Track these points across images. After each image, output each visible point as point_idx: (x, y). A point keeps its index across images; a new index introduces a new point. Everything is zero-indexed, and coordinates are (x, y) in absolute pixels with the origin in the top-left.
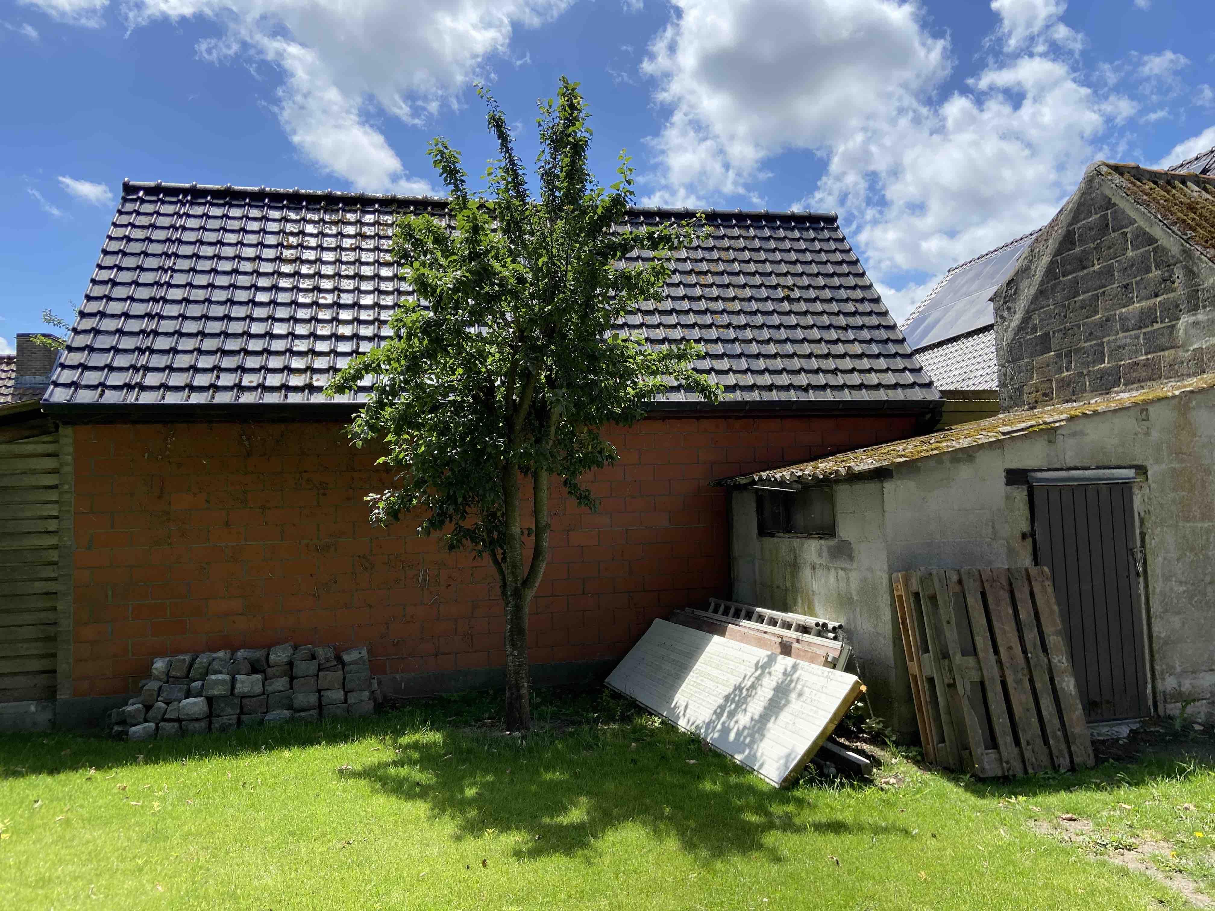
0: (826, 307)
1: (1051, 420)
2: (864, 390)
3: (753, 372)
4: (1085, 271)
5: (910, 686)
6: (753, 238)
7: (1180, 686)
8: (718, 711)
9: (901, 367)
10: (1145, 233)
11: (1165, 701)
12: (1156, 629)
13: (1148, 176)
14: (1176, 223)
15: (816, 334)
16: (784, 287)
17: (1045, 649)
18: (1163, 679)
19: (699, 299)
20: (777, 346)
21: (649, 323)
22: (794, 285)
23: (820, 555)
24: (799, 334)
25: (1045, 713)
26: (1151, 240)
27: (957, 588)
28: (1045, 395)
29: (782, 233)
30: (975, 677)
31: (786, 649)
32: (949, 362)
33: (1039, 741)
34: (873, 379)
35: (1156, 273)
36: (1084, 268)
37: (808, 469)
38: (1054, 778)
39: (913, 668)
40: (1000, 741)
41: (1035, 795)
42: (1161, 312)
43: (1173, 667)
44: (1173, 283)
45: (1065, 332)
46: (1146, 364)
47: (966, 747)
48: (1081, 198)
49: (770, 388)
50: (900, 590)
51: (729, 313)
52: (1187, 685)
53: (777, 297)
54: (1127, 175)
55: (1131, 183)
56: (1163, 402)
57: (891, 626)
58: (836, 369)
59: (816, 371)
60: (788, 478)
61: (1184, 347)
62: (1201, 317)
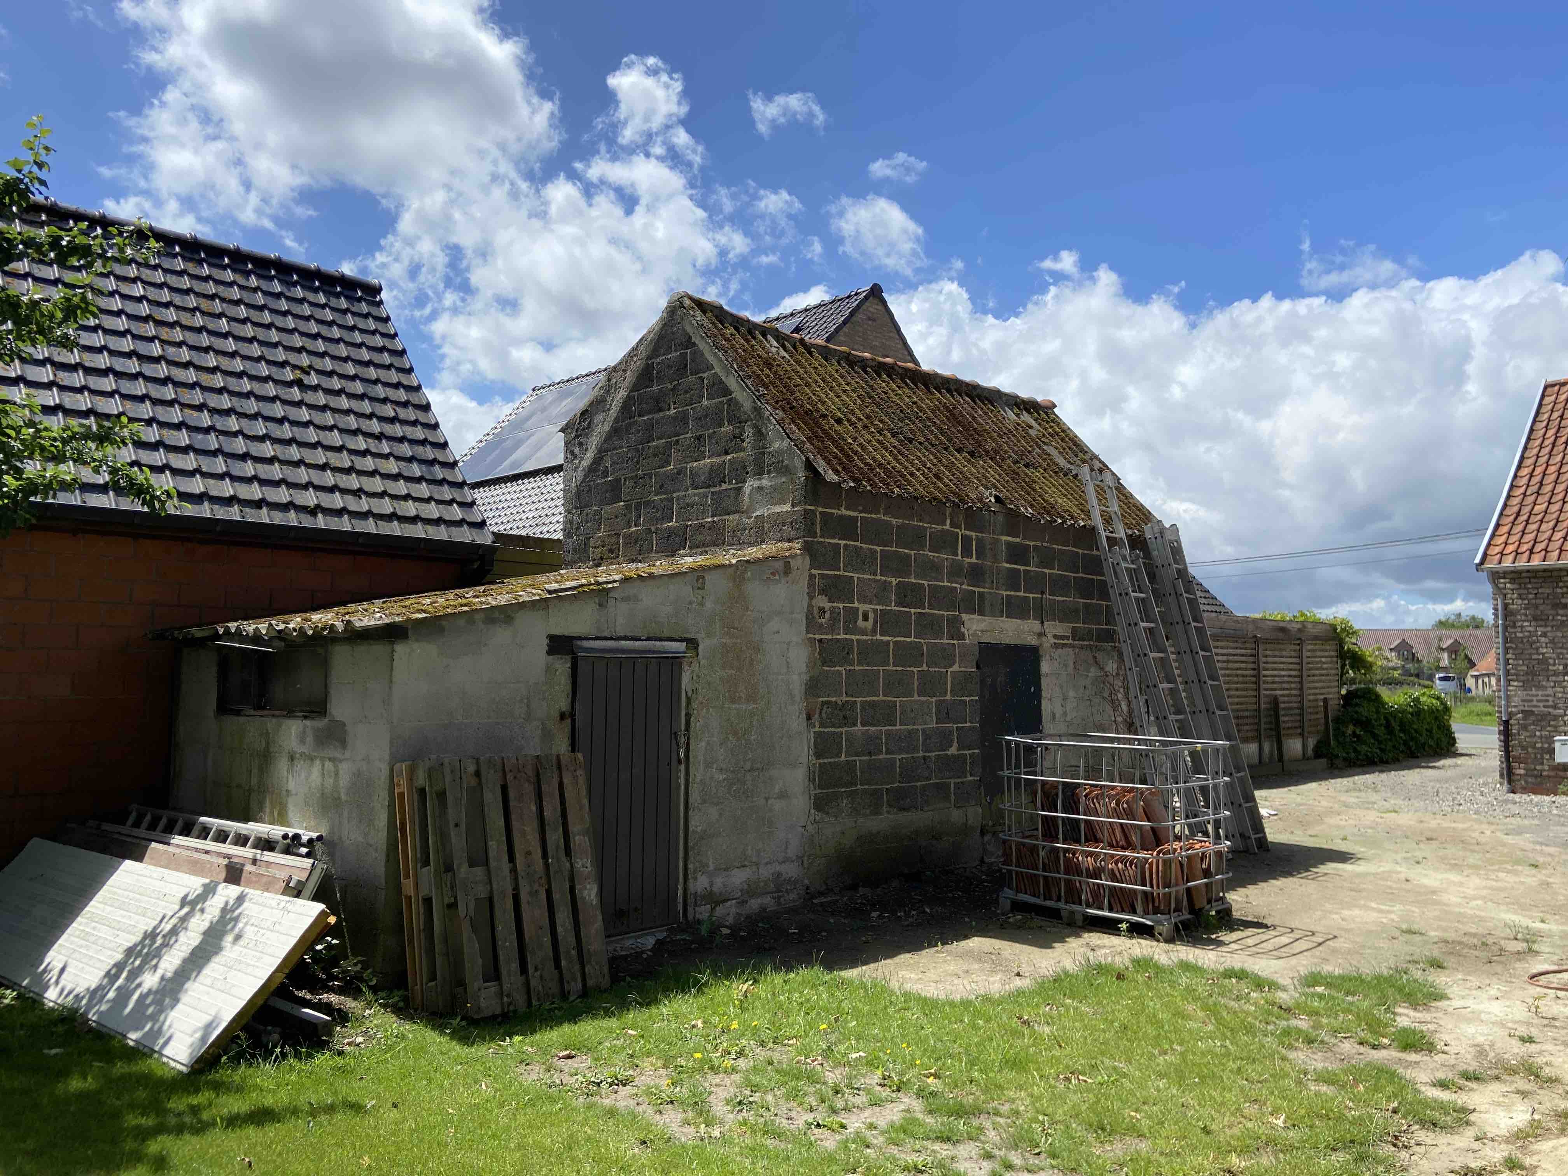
0: (355, 405)
1: (604, 580)
2: (396, 522)
3: (234, 479)
4: (661, 414)
5: (401, 913)
6: (255, 290)
7: (711, 886)
8: (113, 972)
9: (448, 497)
10: (721, 382)
11: (696, 905)
12: (692, 823)
13: (730, 320)
14: (750, 377)
15: (335, 438)
16: (295, 367)
17: (568, 852)
18: (695, 879)
19: (157, 360)
20: (276, 446)
21: (66, 383)
22: (310, 367)
23: (302, 741)
24: (312, 435)
25: (560, 929)
26: (727, 392)
27: (473, 782)
28: (611, 551)
29: (299, 292)
30: (482, 892)
31: (234, 874)
32: (523, 501)
33: (550, 965)
34: (410, 508)
35: (727, 428)
36: (660, 410)
37: (295, 622)
38: (560, 1009)
39: (408, 886)
40: (504, 972)
41: (533, 1032)
42: (730, 471)
43: (707, 865)
44: (743, 441)
45: (636, 479)
46: (713, 525)
47: (461, 983)
48: (662, 329)
49: (259, 504)
50: (403, 786)
51: (204, 389)
52: (719, 883)
53: (282, 378)
54: (709, 314)
55: (713, 323)
56: (720, 571)
57: (385, 834)
58: (361, 490)
59: (332, 489)
60: (264, 632)
61: (748, 513)
62: (765, 482)
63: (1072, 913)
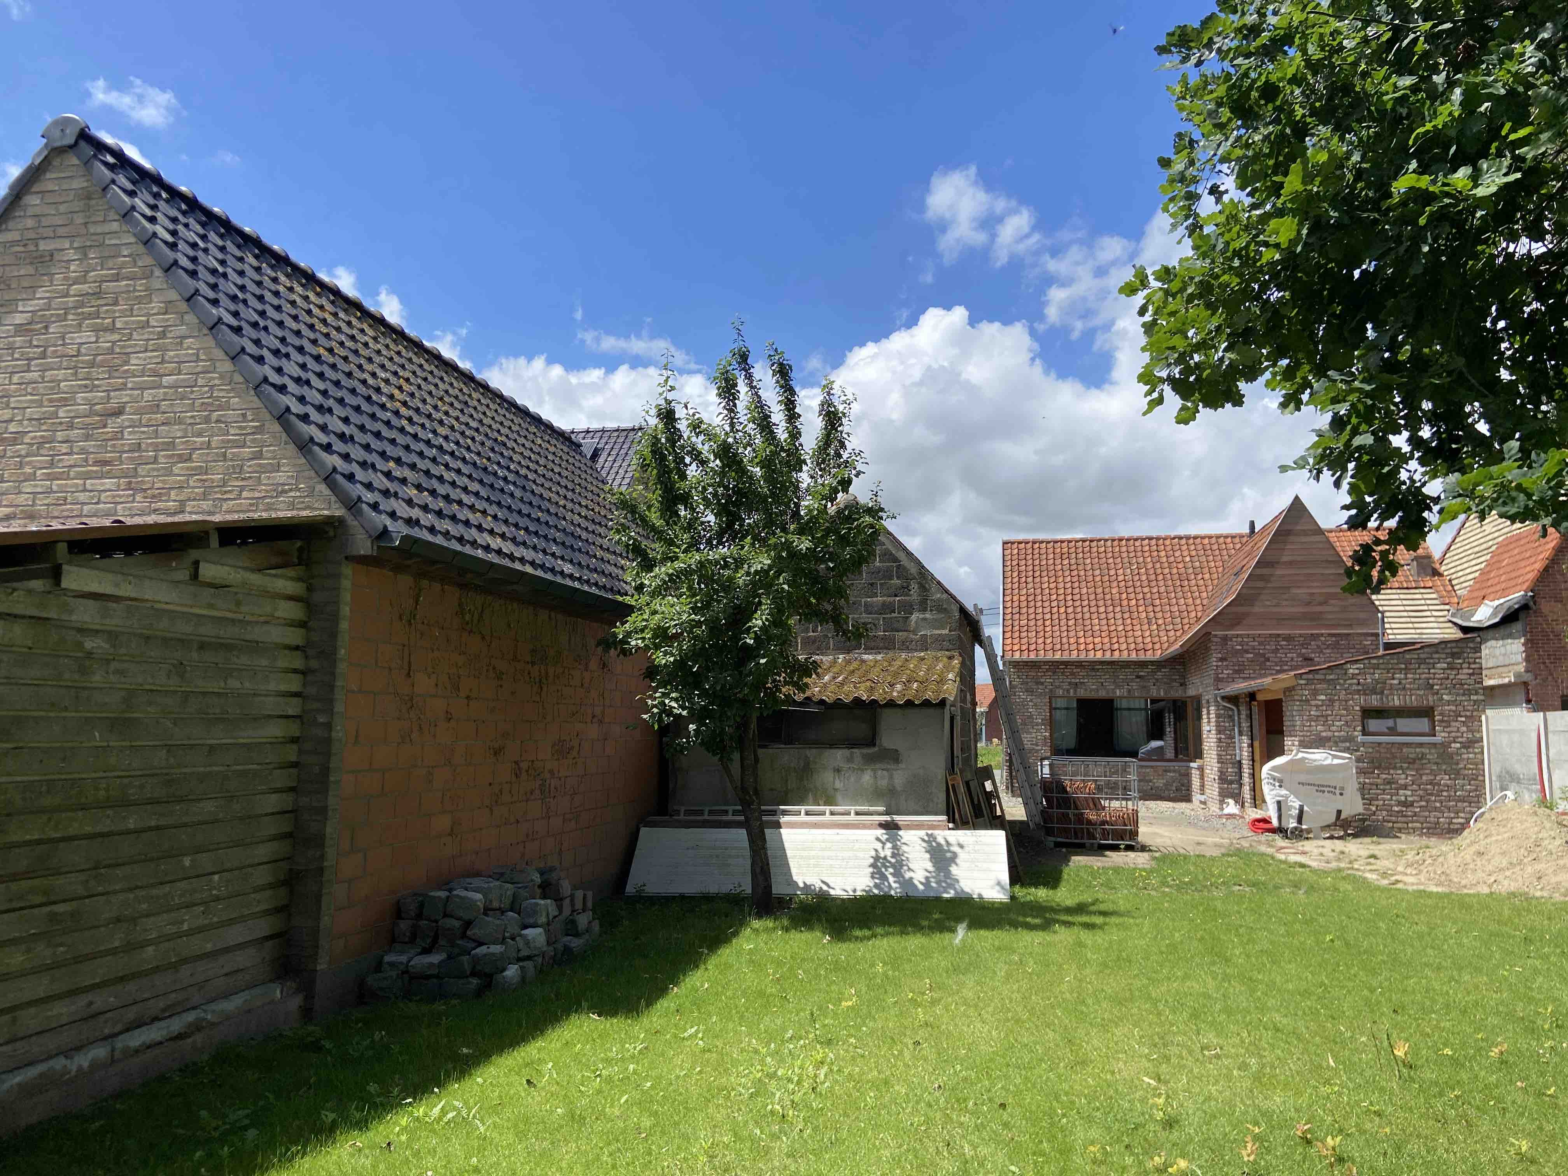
23: (850, 761)
26: (896, 560)
35: (896, 581)
42: (898, 607)
44: (909, 590)
46: (884, 638)
50: (956, 780)
61: (915, 632)
62: (928, 616)
63: (1092, 844)
